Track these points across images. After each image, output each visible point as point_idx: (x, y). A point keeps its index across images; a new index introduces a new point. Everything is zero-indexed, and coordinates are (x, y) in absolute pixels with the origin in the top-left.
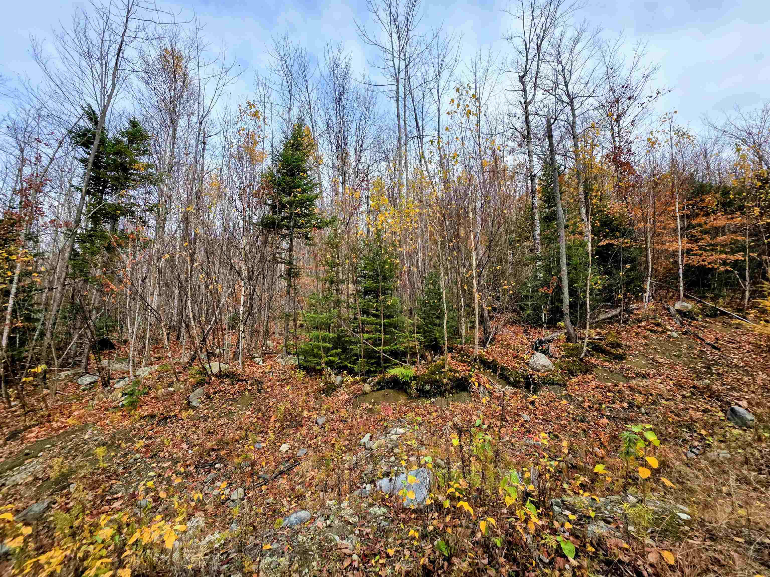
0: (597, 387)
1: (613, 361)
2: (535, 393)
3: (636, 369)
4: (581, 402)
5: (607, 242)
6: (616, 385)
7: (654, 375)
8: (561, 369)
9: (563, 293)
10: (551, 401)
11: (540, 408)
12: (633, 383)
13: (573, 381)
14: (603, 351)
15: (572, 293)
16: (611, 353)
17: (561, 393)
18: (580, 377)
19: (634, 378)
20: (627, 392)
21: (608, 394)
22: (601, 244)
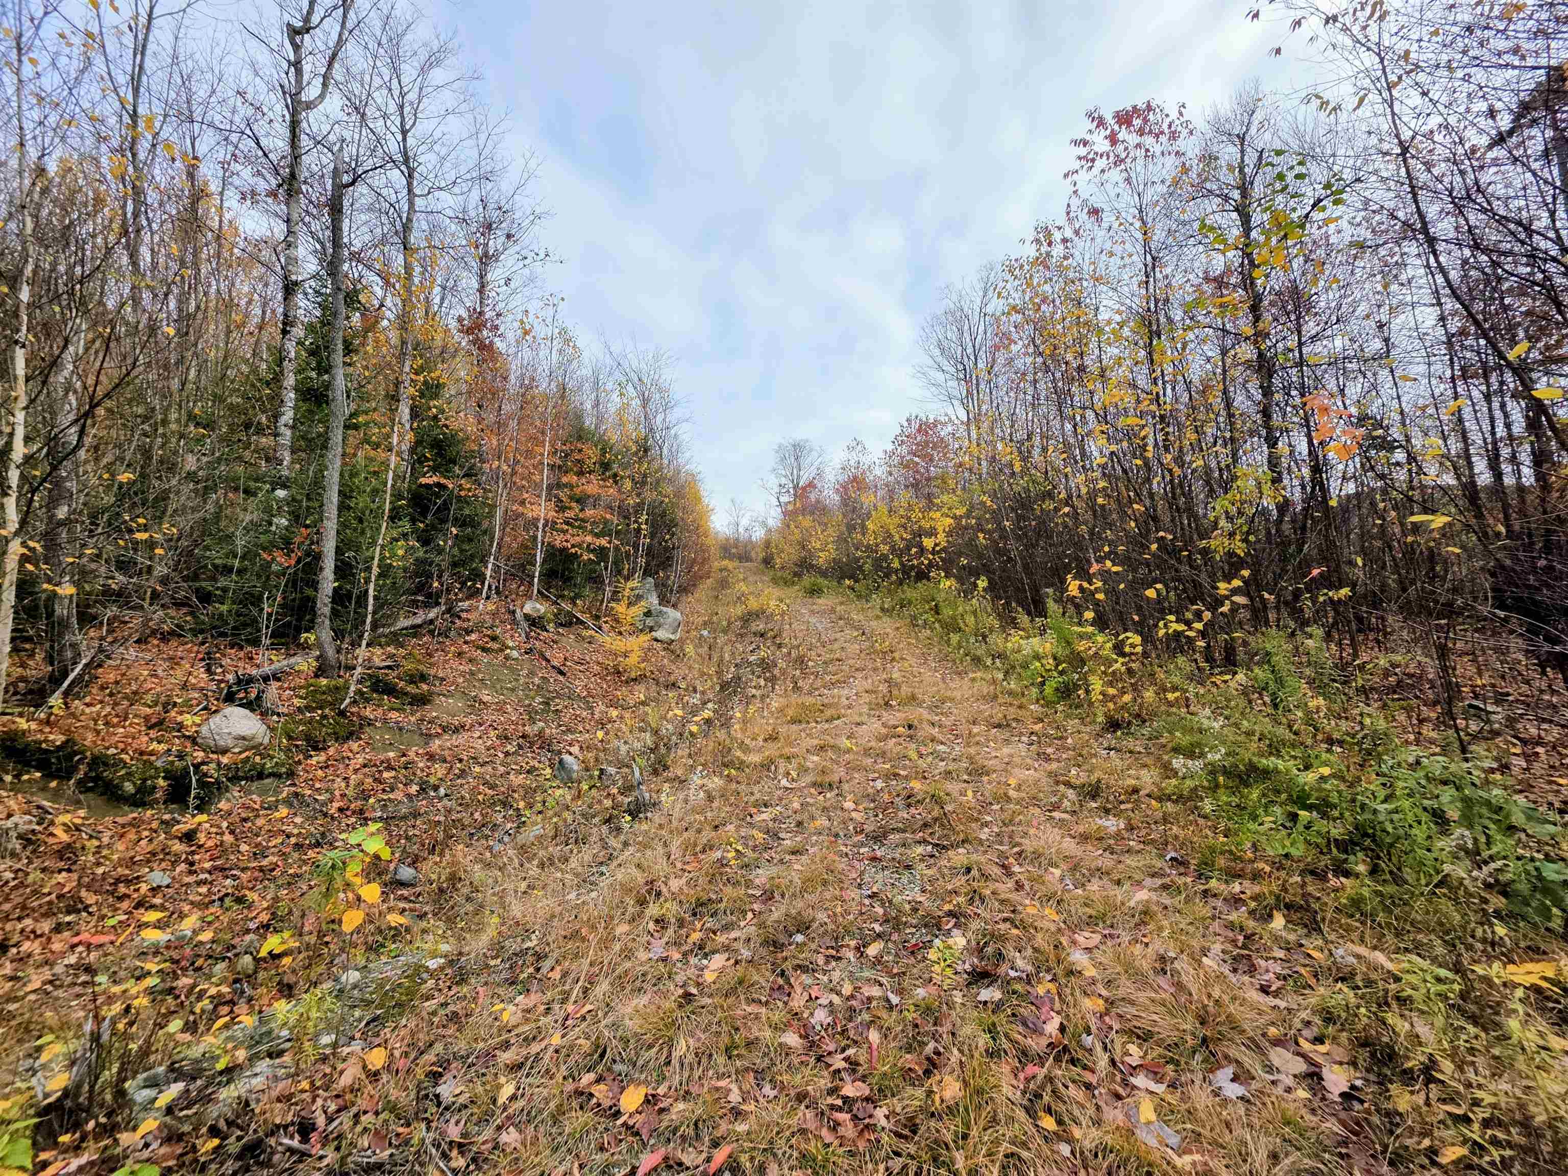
0: (365, 766)
1: (408, 708)
2: (200, 809)
3: (445, 719)
4: (324, 804)
5: (435, 479)
6: (404, 755)
7: (472, 726)
8: (290, 738)
9: (322, 569)
10: (245, 820)
11: (210, 843)
12: (435, 745)
13: (314, 761)
14: (390, 690)
15: (343, 570)
16: (406, 694)
17: (277, 792)
18: (331, 751)
19: (438, 735)
20: (421, 765)
21: (386, 775)
22: (423, 481)
